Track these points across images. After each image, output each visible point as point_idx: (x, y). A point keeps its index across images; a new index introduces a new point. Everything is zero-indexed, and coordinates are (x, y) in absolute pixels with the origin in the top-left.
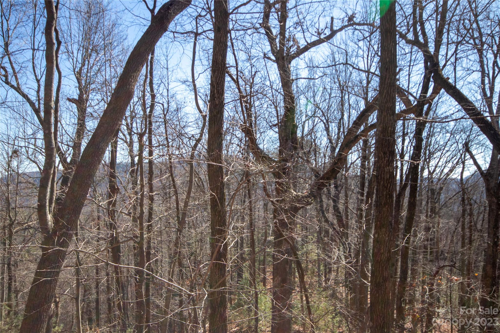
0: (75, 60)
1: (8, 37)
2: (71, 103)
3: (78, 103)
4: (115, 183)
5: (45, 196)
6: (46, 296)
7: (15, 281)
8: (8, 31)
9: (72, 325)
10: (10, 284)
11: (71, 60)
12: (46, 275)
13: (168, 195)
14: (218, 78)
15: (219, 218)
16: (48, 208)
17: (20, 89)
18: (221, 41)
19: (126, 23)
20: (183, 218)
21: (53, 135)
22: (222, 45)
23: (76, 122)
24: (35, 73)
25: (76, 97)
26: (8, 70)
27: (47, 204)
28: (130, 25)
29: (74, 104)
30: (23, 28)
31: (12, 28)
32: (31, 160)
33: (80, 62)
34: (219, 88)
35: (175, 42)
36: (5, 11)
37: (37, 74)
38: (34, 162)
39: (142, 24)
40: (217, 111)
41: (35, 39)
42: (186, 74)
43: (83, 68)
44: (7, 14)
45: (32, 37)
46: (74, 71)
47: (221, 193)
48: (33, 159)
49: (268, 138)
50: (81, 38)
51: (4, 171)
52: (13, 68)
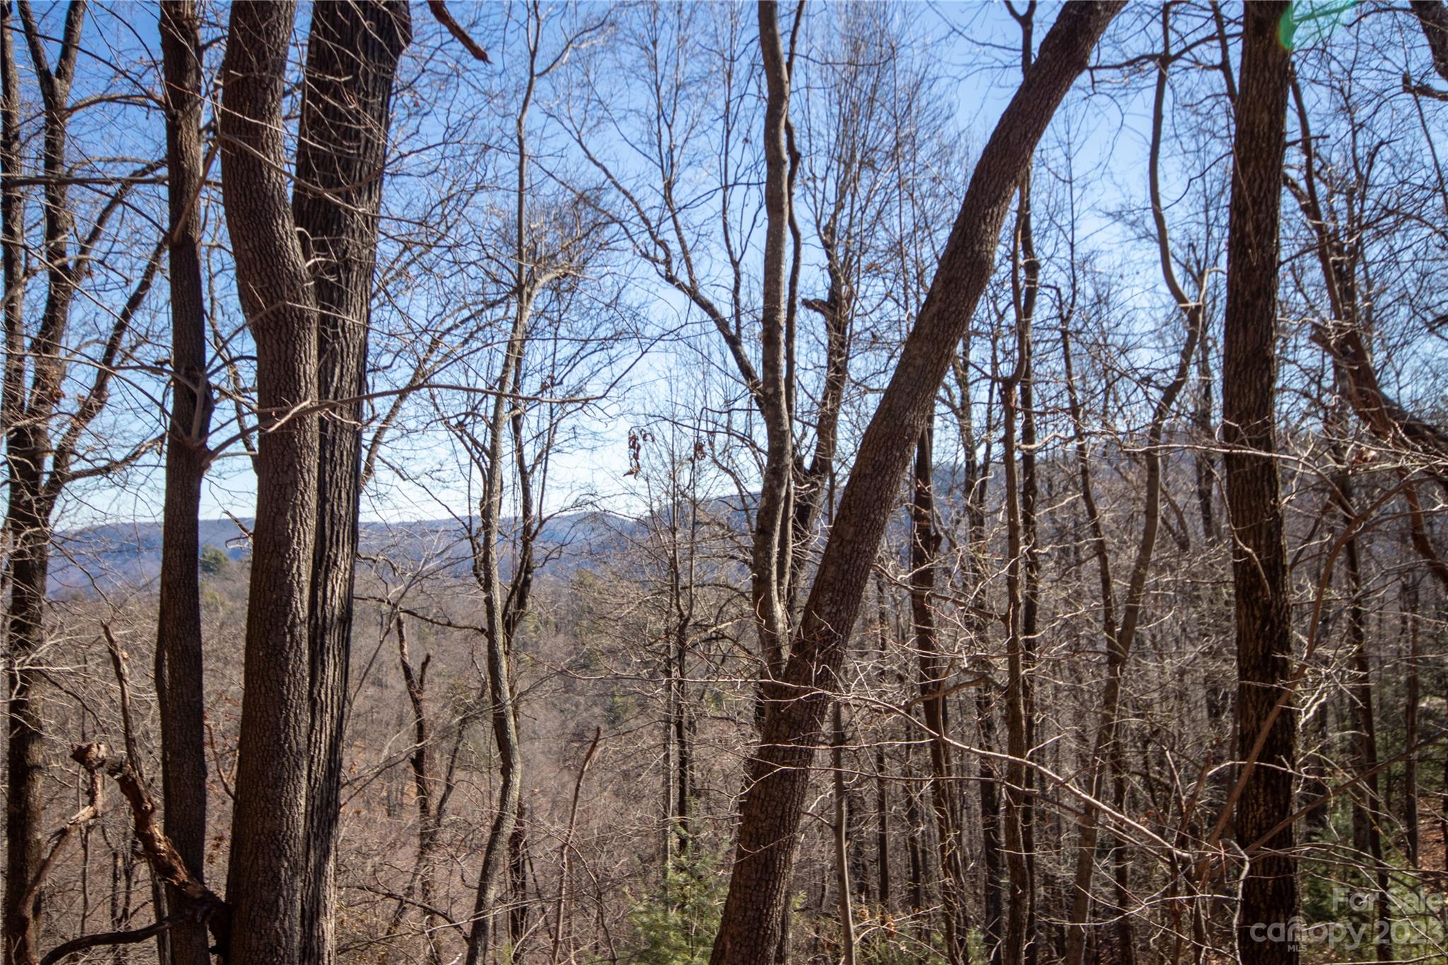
0: (819, 196)
1: (672, 165)
2: (811, 311)
3: (827, 311)
4: (929, 521)
5: (768, 556)
6: (784, 812)
7: (692, 768)
8: (671, 150)
9: (823, 896)
10: (683, 774)
11: (810, 200)
12: (784, 758)
13: (1072, 556)
14: (1256, 186)
15: (1263, 626)
16: (775, 587)
17: (696, 292)
18: (1266, 63)
19: (954, 71)
20: (1129, 626)
21: (784, 397)
22: (1272, 73)
23: (824, 362)
24: (729, 246)
25: (823, 295)
26: (670, 246)
27: (774, 577)
28: (964, 74)
29: (818, 314)
30: (703, 138)
31: (680, 142)
32: (720, 466)
33: (832, 200)
34: (1261, 216)
35: (1094, 98)
36: (665, 104)
37: (733, 249)
38: (728, 471)
39: (997, 64)
40: (1254, 288)
41: (729, 159)
42: (1125, 190)
43: (839, 216)
44: (669, 111)
45: (723, 157)
46: (818, 226)
47: (1269, 547)
48: (725, 465)
49: (1415, 362)
50: (833, 134)
51: (664, 496)
52: (681, 241)
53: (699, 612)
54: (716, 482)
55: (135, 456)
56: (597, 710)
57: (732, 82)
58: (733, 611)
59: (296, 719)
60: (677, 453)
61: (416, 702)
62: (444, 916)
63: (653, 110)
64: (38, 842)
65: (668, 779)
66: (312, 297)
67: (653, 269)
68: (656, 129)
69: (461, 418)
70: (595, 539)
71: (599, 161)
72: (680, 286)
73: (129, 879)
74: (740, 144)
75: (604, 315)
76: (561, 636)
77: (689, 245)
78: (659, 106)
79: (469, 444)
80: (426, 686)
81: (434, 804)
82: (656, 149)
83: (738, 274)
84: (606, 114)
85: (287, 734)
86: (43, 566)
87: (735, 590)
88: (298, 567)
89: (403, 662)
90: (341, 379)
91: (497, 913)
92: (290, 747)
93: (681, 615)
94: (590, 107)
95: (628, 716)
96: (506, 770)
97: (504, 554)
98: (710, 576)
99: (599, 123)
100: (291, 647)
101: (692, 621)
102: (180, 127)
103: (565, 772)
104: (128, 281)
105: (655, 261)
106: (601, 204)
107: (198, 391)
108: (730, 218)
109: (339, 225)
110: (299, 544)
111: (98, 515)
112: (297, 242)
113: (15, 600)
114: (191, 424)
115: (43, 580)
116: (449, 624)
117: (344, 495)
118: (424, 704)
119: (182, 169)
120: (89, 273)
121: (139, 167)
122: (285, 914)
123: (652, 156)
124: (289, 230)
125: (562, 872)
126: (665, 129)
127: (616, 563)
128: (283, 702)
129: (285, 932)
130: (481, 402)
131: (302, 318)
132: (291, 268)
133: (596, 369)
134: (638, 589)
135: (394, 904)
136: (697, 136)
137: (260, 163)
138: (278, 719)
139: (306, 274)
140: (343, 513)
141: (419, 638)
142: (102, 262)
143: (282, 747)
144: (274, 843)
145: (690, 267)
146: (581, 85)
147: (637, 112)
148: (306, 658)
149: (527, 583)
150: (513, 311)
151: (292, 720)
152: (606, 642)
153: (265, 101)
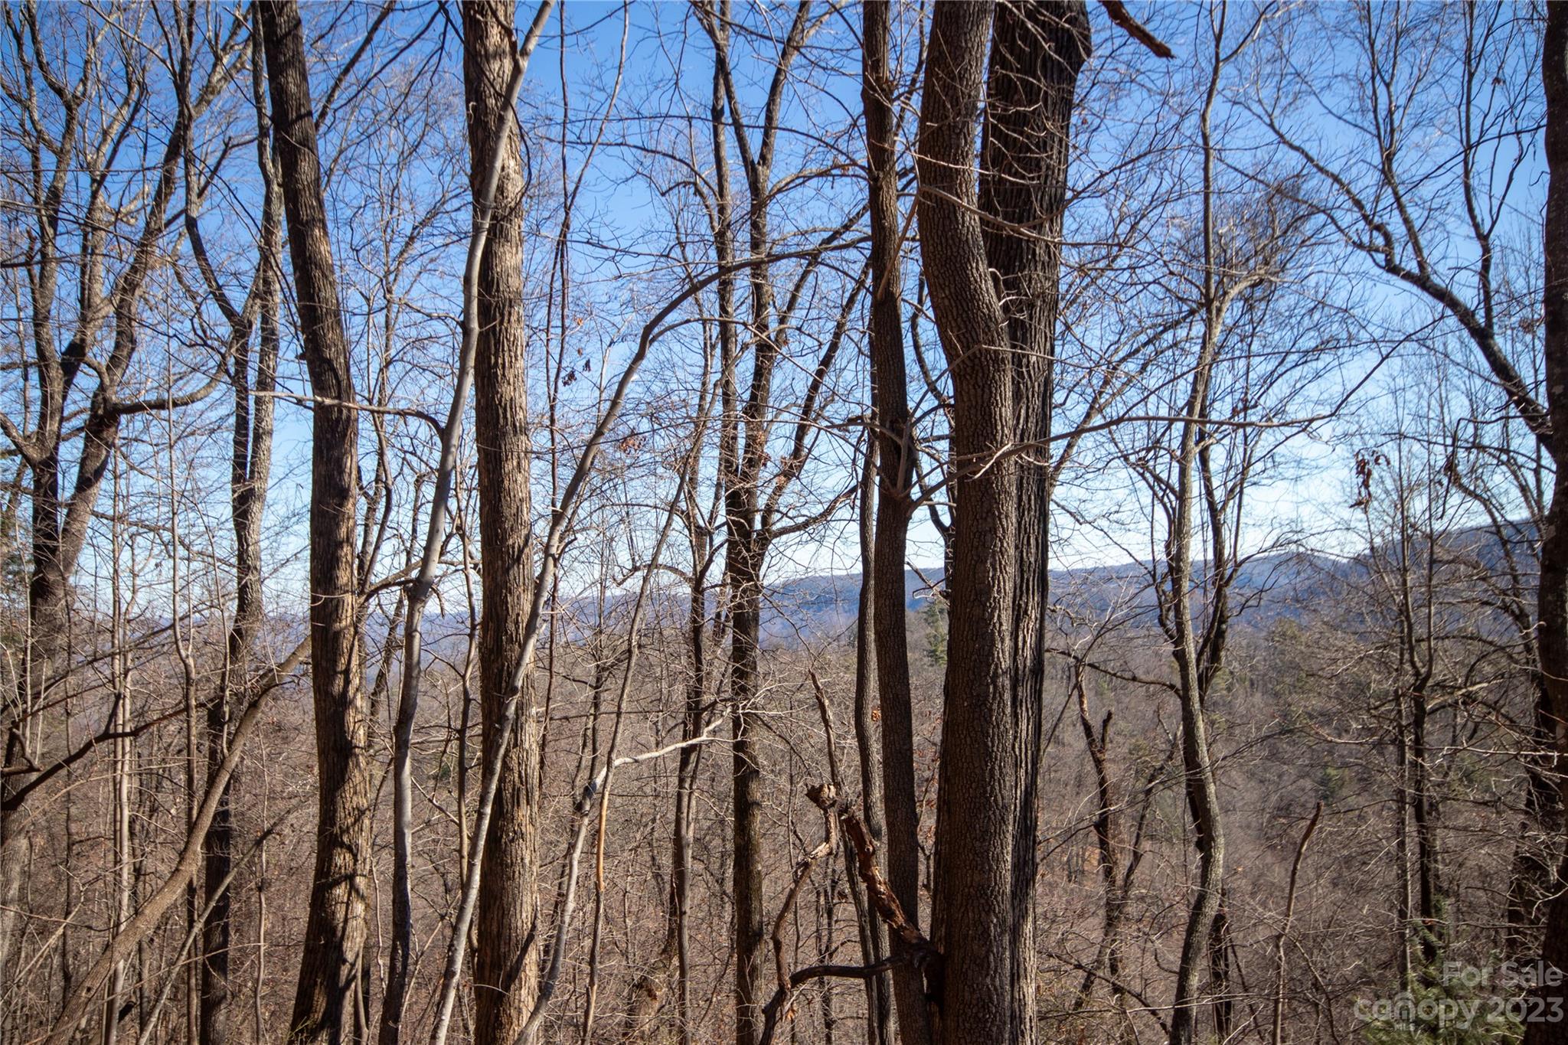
53: (1440, 672)
54: (1461, 511)
55: (829, 511)
56: (1308, 784)
57: (1476, 12)
58: (1488, 669)
59: (1001, 773)
60: (1405, 478)
61: (1098, 763)
62: (1138, 996)
63: (1365, 69)
64: (759, 872)
65: (1405, 872)
66: (1006, 338)
67: (1369, 260)
68: (1369, 92)
69: (1142, 454)
70: (1301, 582)
71: (1297, 143)
72: (1408, 277)
73: (830, 917)
74: (1488, 87)
75: (1306, 322)
76: (1258, 695)
77: (1417, 225)
78: (1374, 62)
79: (1151, 480)
80: (1109, 746)
81: (1120, 874)
82: (1371, 115)
83: (1486, 250)
84: (1304, 87)
85: (993, 787)
86: (756, 618)
87: (1491, 643)
88: (999, 616)
89: (1083, 719)
90: (1027, 421)
91: (1199, 1005)
92: (996, 801)
93: (1417, 674)
94: (1284, 83)
95: (1345, 792)
96: (1205, 844)
97: (1195, 603)
98: (1455, 626)
99: (1295, 99)
100: (994, 698)
101: (1430, 682)
102: (881, 188)
103: (1269, 853)
104: (821, 344)
105: (1371, 249)
106: (1302, 193)
107: (902, 443)
108: (1474, 182)
109: (1021, 261)
110: (999, 592)
111: (801, 569)
112: (990, 283)
113: (735, 649)
114: (896, 475)
115: (756, 630)
116: (1134, 679)
117: (1032, 541)
118: (1106, 765)
119: (884, 228)
120: (786, 342)
121: (826, 235)
122: (996, 971)
123: (1366, 125)
124: (982, 272)
125: (1279, 967)
126: (1381, 90)
127: (1327, 612)
128: (988, 754)
129: (996, 989)
130: (1163, 434)
131: (997, 360)
132: (986, 311)
133: (1298, 386)
134: (1356, 641)
135: (1081, 974)
136: (1426, 89)
137: (954, 207)
138: (984, 771)
139: (999, 314)
140: (1032, 560)
141: (1096, 693)
142: (799, 329)
143: (988, 799)
144: (983, 897)
145: (1418, 250)
146: (1272, 60)
147: (1345, 76)
148: (1008, 710)
149: (1221, 634)
150: (1199, 329)
151: (997, 773)
152: (1316, 703)
153: (958, 146)
